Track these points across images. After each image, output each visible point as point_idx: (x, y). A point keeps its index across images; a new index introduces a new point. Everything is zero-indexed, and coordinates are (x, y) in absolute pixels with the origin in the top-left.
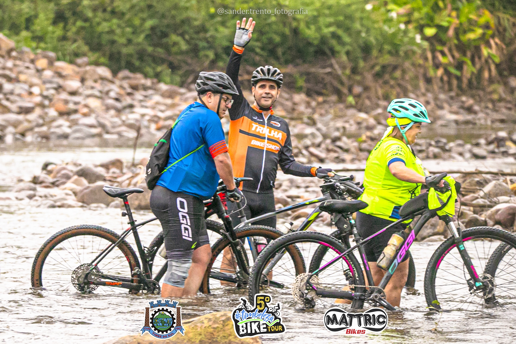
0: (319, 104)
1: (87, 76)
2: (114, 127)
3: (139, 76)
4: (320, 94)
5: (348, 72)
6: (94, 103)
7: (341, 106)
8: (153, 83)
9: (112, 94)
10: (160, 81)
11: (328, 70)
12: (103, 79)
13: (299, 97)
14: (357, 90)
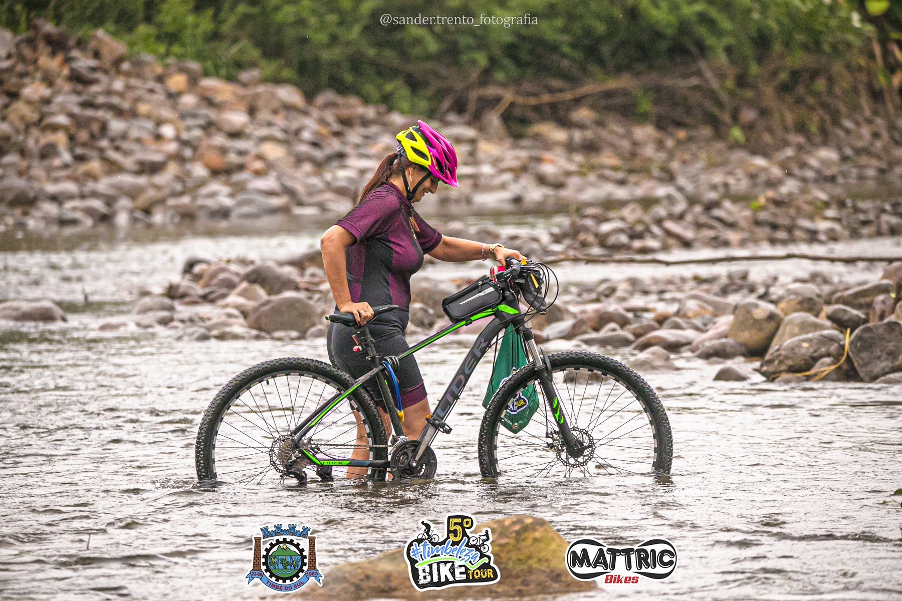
0: (679, 143)
1: (260, 103)
2: (310, 194)
3: (353, 100)
4: (679, 124)
5: (730, 83)
6: (273, 151)
7: (720, 145)
8: (379, 113)
9: (306, 135)
10: (390, 109)
11: (695, 81)
12: (288, 107)
13: (644, 132)
14: (749, 115)
